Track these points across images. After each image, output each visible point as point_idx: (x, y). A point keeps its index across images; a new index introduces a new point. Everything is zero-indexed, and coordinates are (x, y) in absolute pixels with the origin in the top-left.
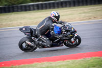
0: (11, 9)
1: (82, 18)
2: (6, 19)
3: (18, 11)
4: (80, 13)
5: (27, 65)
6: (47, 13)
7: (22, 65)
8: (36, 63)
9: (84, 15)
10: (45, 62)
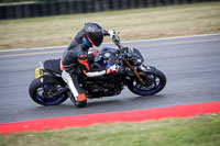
0: (53, 8)
1: (202, 29)
2: (39, 31)
3: (67, 13)
4: (200, 18)
5: (77, 127)
6: (128, 18)
7: (68, 128)
8: (98, 124)
9: (207, 21)
10: (116, 123)
